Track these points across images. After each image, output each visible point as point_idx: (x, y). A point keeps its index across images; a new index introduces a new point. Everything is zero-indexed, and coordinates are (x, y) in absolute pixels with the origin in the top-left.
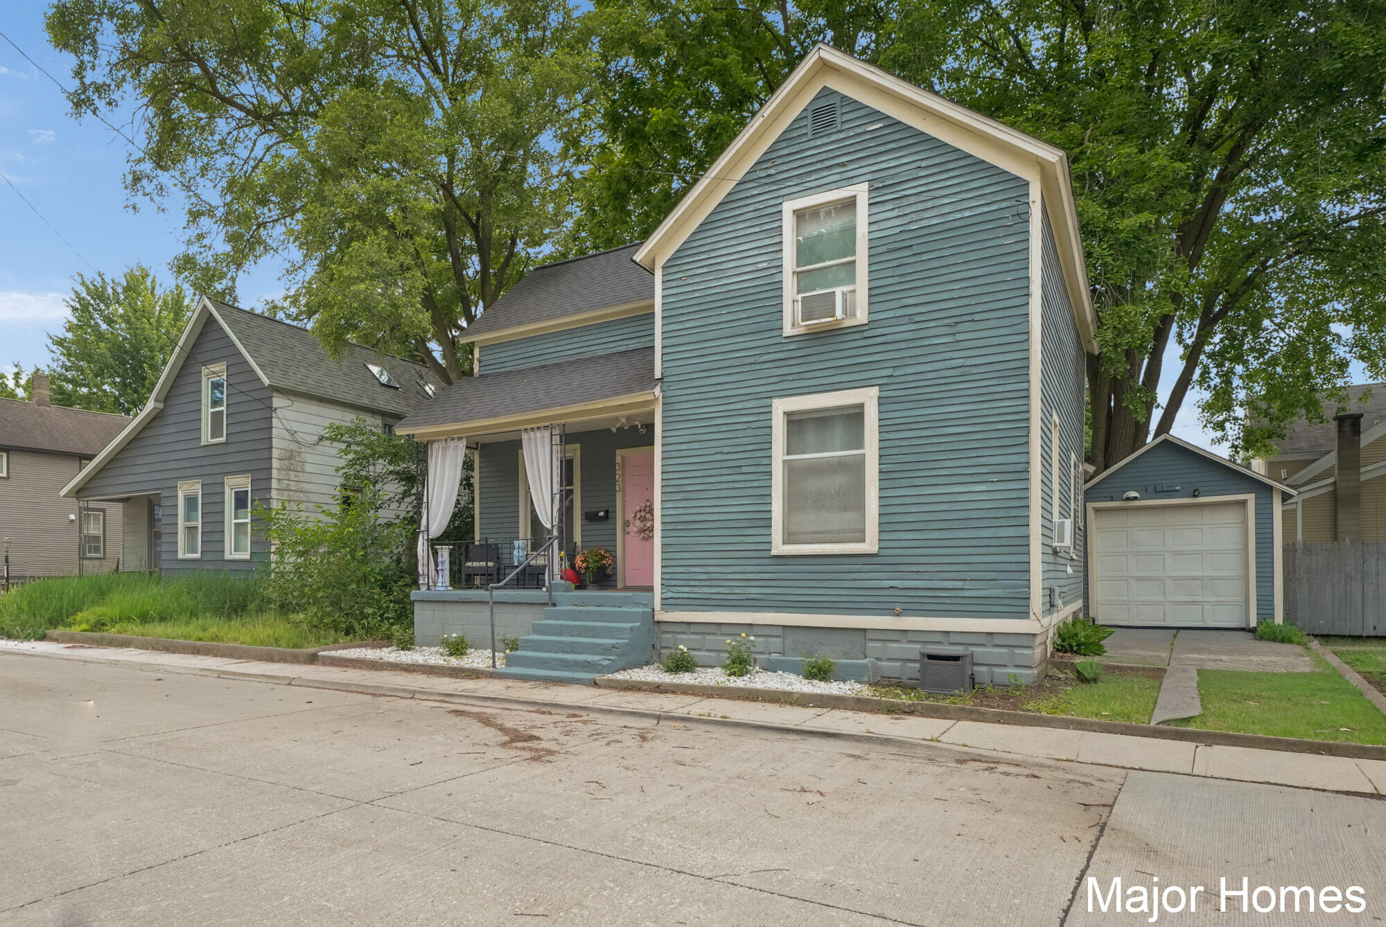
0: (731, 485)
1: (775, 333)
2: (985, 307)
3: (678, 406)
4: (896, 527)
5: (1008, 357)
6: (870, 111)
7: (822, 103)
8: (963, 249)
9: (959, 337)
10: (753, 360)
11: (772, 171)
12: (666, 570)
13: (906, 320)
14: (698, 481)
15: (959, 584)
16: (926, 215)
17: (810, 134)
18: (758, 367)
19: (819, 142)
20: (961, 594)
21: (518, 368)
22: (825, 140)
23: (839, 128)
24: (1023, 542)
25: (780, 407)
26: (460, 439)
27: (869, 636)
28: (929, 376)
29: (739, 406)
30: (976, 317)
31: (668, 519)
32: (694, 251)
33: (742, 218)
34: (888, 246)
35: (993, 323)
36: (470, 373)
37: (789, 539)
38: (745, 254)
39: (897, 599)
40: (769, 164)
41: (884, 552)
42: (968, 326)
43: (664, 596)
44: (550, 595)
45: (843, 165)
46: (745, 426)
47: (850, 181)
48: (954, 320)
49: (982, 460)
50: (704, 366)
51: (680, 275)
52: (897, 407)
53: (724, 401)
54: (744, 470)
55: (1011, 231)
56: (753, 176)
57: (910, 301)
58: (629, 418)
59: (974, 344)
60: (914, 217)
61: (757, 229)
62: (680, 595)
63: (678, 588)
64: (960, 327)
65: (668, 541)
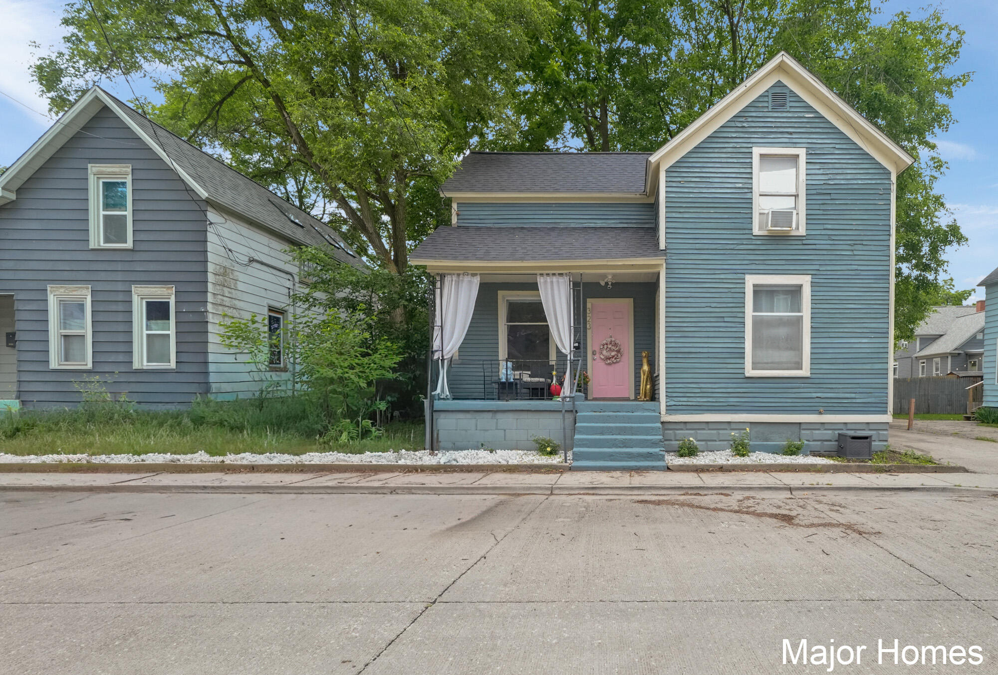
0: (717, 329)
1: (747, 232)
2: (870, 238)
3: (677, 271)
4: (821, 361)
5: (880, 268)
6: (806, 105)
7: (778, 90)
8: (858, 202)
9: (856, 253)
10: (732, 247)
11: (745, 125)
12: (669, 386)
13: (826, 237)
14: (693, 325)
15: (853, 395)
16: (838, 177)
17: (770, 108)
18: (735, 252)
19: (776, 115)
20: (854, 401)
21: (497, 226)
22: (779, 115)
23: (788, 110)
24: (884, 372)
25: (751, 280)
26: (474, 275)
27: (803, 427)
28: (839, 273)
29: (722, 276)
30: (865, 243)
31: (670, 350)
32: (690, 165)
33: (724, 150)
34: (818, 191)
35: (873, 248)
36: (448, 222)
37: (755, 367)
38: (727, 175)
39: (821, 404)
40: (743, 119)
41: (814, 376)
42: (860, 247)
43: (668, 404)
44: (574, 404)
45: (791, 133)
46: (726, 290)
47: (795, 144)
48: (853, 242)
49: (866, 325)
50: (698, 246)
51: (679, 179)
52: (822, 289)
53: (712, 272)
54: (726, 319)
55: (881, 197)
56: (733, 124)
57: (829, 227)
58: (614, 275)
59: (862, 258)
60: (832, 177)
61: (735, 161)
62: (680, 403)
63: (679, 399)
64: (856, 247)
65: (670, 365)
